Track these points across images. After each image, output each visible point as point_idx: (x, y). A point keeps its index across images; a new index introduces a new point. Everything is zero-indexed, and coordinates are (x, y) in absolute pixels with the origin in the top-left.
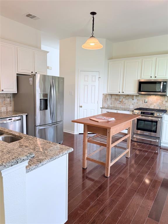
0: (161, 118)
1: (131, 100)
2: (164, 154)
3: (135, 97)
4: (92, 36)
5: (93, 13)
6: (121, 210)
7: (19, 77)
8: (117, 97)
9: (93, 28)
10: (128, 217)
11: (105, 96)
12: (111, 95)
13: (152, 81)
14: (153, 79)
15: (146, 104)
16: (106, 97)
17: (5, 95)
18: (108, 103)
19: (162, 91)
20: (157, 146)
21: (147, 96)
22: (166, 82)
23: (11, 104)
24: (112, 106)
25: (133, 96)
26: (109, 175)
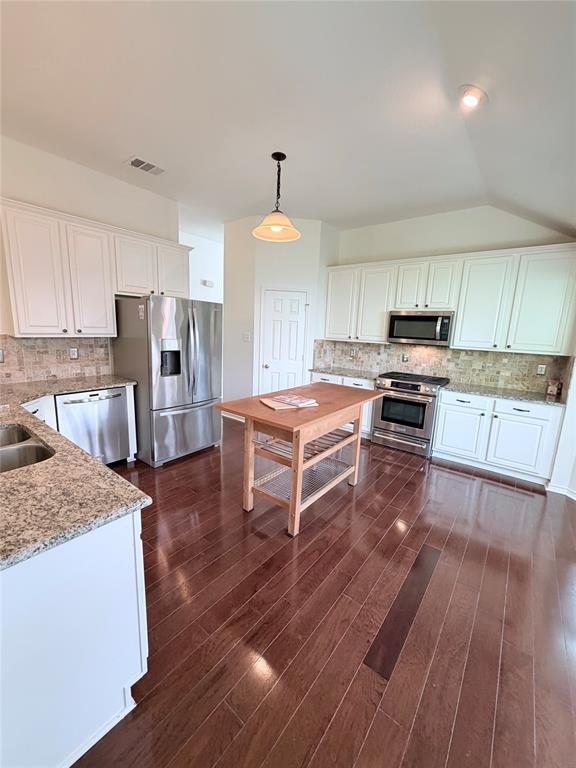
0: (435, 396)
1: (375, 354)
2: (437, 476)
3: (382, 348)
4: (277, 211)
5: (279, 156)
6: (300, 637)
7: (120, 303)
8: (346, 348)
9: (278, 191)
10: (311, 661)
11: (320, 345)
12: (335, 343)
13: (419, 314)
14: (421, 310)
15: (406, 364)
16: (322, 347)
17: (93, 342)
18: (327, 360)
19: (438, 337)
20: (423, 457)
21: (408, 348)
22: (448, 318)
23: (107, 359)
24: (336, 365)
25: (379, 346)
26: (296, 532)
